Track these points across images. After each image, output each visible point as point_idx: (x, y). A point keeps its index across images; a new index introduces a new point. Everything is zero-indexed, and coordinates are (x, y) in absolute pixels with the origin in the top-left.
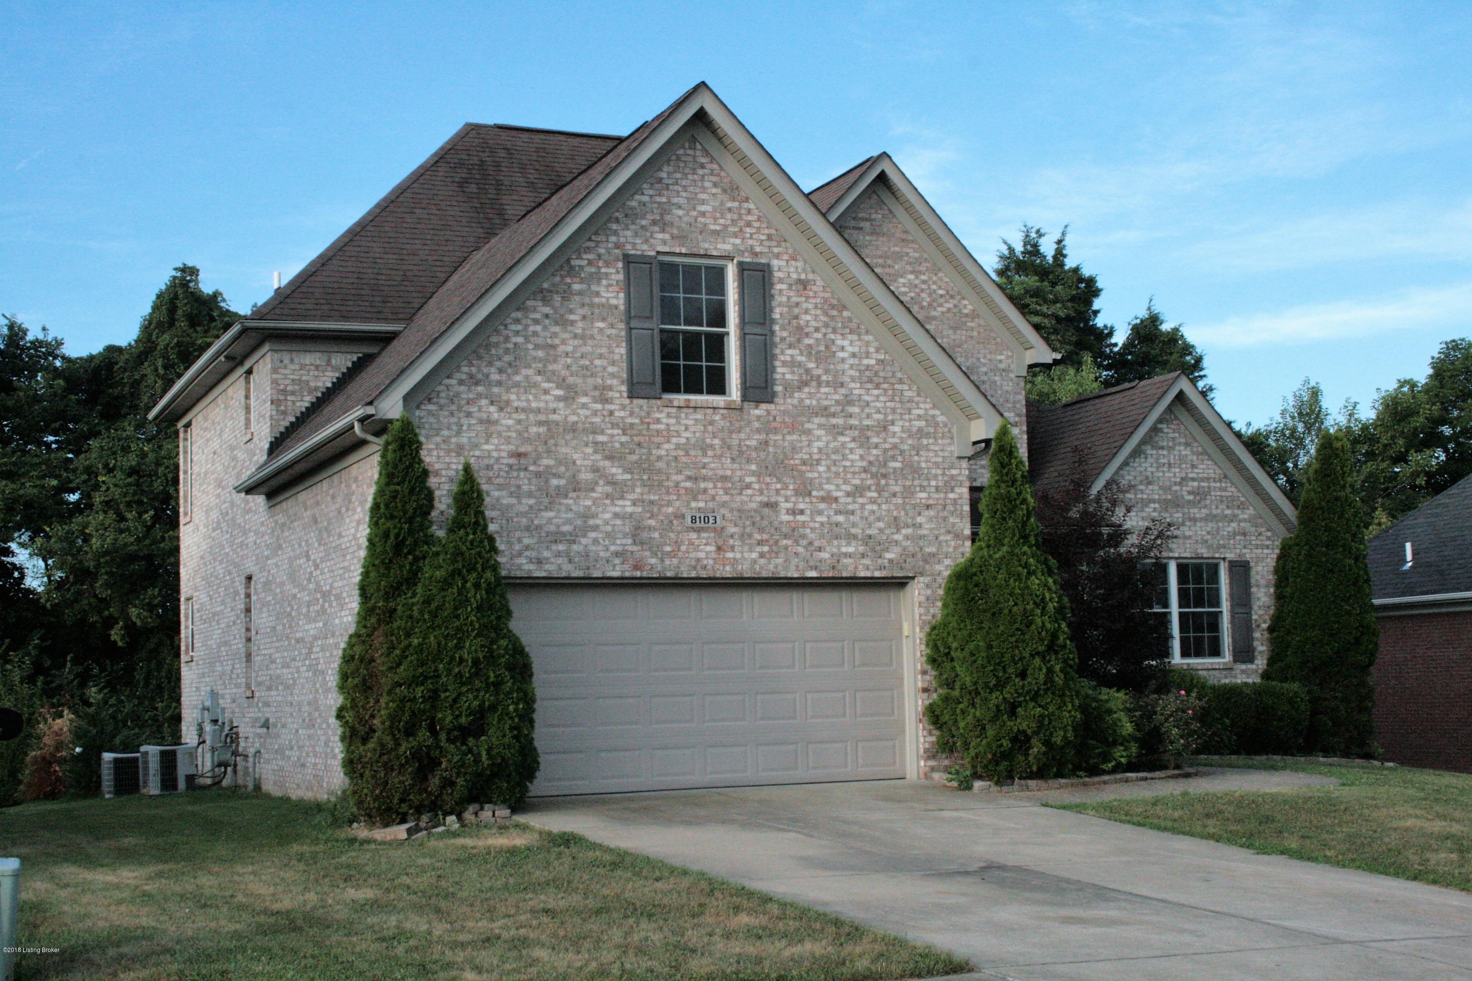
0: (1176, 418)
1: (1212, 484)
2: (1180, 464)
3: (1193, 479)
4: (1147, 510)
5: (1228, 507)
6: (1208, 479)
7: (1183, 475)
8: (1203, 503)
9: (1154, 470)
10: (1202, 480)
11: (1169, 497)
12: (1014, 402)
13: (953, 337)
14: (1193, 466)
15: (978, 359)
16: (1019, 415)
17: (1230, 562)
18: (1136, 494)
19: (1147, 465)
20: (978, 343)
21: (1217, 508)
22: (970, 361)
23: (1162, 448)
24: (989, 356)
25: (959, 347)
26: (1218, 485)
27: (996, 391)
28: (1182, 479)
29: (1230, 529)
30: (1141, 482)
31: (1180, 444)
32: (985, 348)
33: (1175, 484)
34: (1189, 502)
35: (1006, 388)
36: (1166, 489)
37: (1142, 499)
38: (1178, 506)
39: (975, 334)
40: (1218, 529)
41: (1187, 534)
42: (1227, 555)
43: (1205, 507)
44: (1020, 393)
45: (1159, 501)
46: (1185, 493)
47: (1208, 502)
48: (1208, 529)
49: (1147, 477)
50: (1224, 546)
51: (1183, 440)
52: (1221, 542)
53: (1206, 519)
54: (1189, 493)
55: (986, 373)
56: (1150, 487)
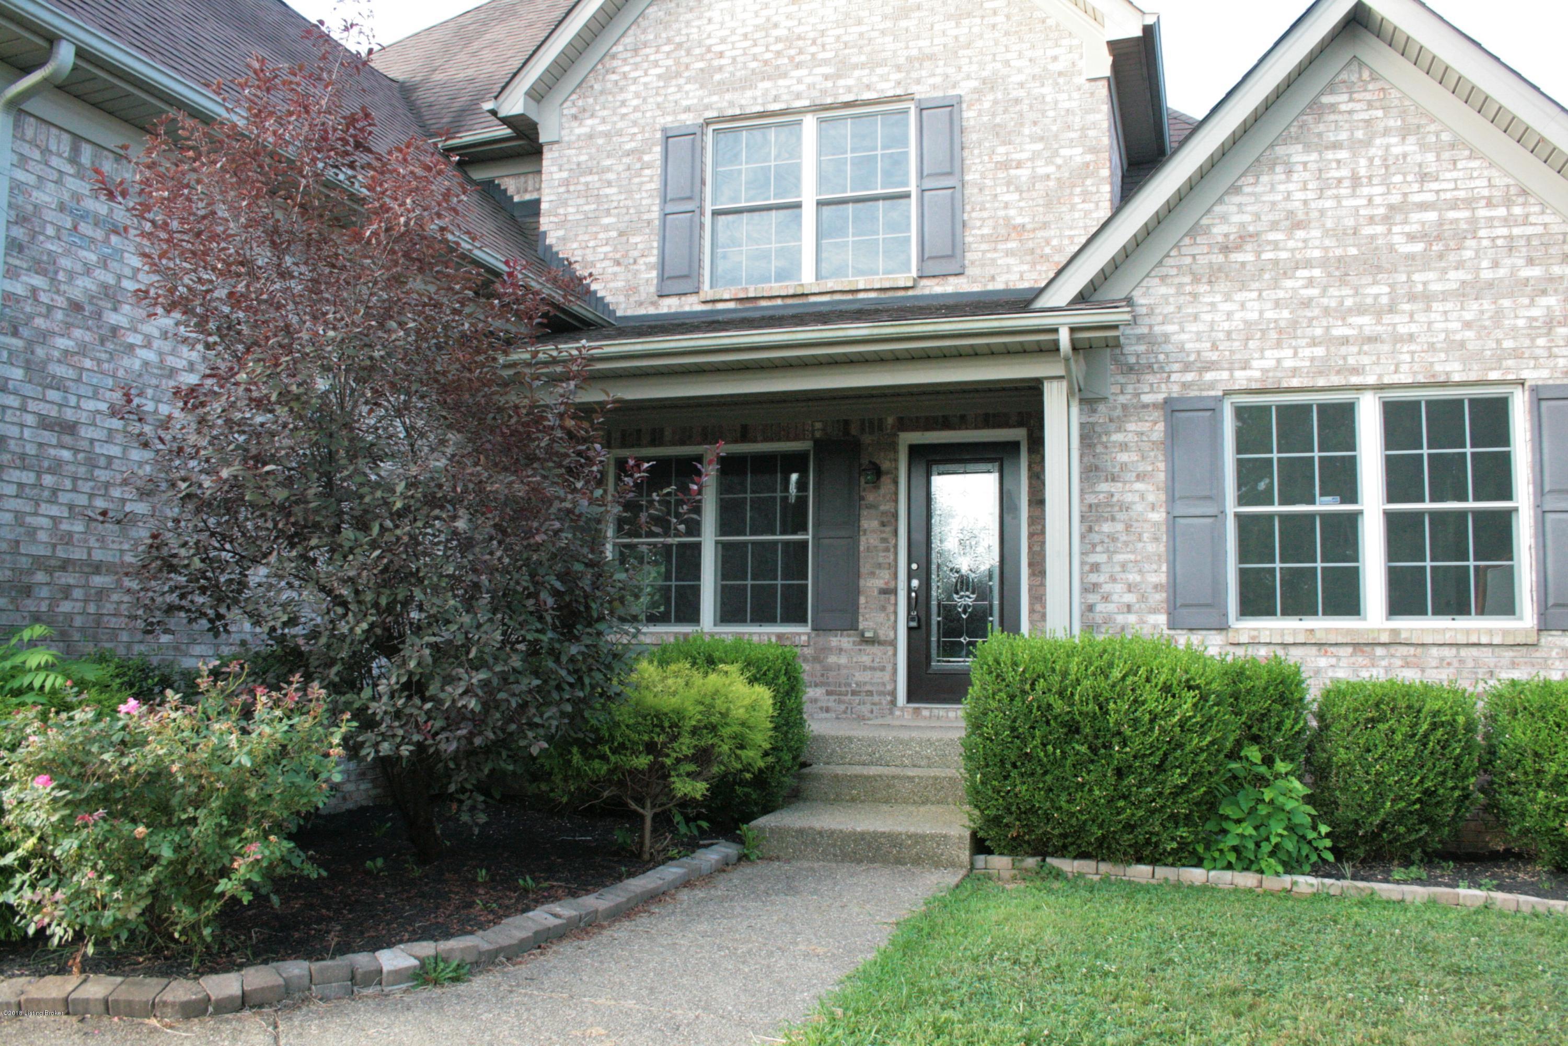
0: (1375, 77)
1: (1482, 213)
2: (1387, 175)
3: (1424, 207)
4: (1289, 283)
5: (1530, 261)
6: (1470, 203)
7: (1395, 199)
8: (1452, 257)
9: (1310, 195)
10: (1454, 205)
11: (1353, 251)
12: (1083, 129)
13: (955, 32)
14: (1424, 178)
15: (1007, 63)
16: (1093, 150)
17: (1535, 389)
18: (1258, 254)
19: (1291, 187)
20: (1007, 33)
21: (1496, 264)
22: (989, 67)
23: (1336, 146)
24: (1029, 54)
25: (968, 46)
26: (1502, 212)
27: (1043, 112)
28: (1391, 207)
29: (1536, 312)
30: (1274, 226)
31: (1386, 132)
32: (1021, 40)
33: (1371, 220)
34: (1411, 257)
35: (1067, 105)
36: (1339, 234)
37: (1276, 262)
38: (1379, 269)
39: (1000, 19)
40: (1498, 315)
41: (1402, 330)
42: (1525, 374)
43: (1459, 265)
44: (1099, 111)
45: (1324, 263)
46: (1397, 239)
47: (1468, 254)
48: (1468, 316)
49: (1291, 214)
50: (1517, 354)
51: (1396, 123)
52: (1508, 344)
53: (1463, 293)
54: (1411, 238)
55: (1021, 85)
56: (1300, 234)
